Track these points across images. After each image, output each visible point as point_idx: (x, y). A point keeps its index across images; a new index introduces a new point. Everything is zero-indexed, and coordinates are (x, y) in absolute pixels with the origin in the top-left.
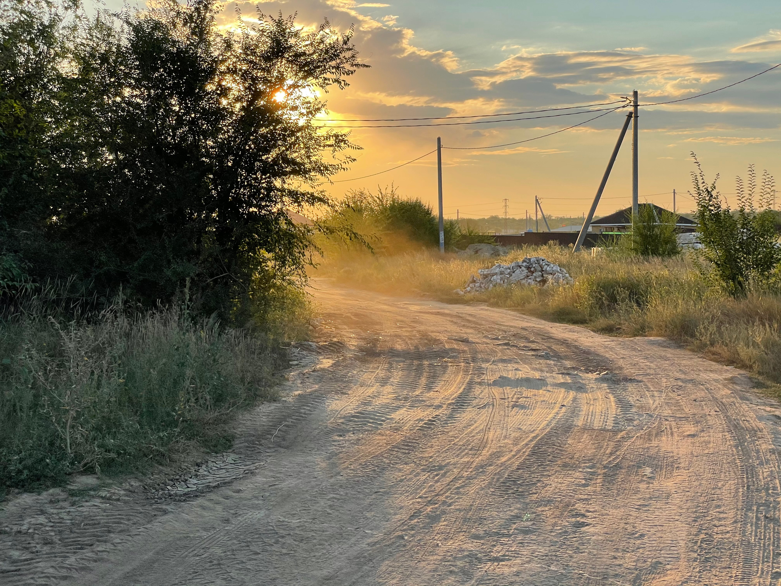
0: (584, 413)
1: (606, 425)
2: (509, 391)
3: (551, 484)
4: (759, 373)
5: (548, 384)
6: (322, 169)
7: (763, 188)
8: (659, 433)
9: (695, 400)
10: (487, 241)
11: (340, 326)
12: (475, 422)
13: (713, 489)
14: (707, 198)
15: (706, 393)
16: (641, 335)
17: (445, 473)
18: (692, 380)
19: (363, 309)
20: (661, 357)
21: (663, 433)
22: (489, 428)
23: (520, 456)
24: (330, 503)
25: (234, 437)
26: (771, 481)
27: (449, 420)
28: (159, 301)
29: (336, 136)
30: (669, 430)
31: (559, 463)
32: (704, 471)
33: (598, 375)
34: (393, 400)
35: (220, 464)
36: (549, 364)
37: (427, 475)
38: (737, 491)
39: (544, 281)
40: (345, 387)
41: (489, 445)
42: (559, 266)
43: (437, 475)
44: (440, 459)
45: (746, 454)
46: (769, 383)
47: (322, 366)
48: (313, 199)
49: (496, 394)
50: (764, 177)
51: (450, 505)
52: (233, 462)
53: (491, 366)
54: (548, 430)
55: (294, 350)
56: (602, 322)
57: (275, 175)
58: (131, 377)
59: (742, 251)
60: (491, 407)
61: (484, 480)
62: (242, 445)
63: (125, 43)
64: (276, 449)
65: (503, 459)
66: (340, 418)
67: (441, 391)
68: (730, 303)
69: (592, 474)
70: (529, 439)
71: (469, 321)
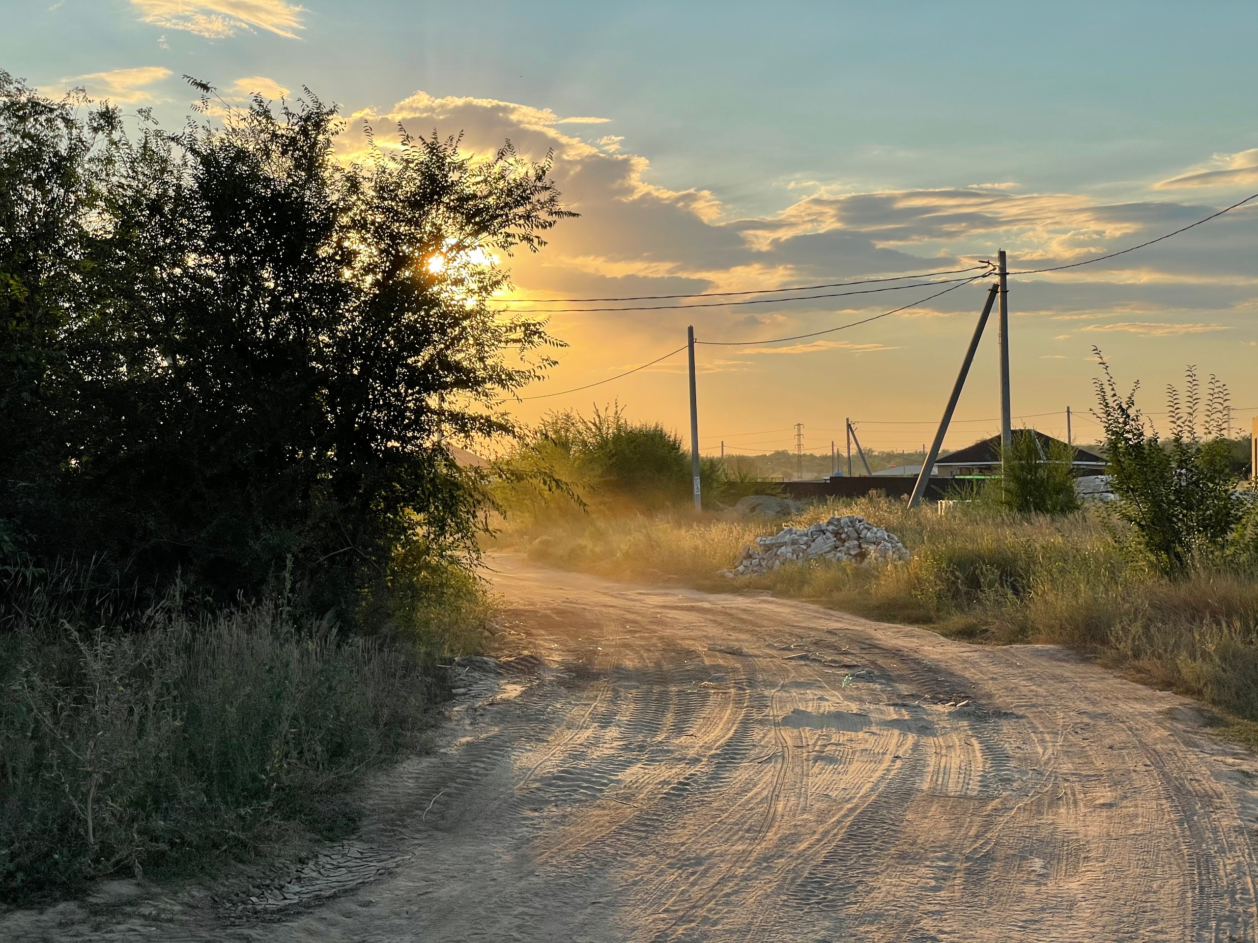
0: (931, 769)
1: (967, 789)
2: (809, 735)
3: (879, 888)
4: (1214, 702)
5: (872, 723)
6: (504, 378)
7: (1210, 403)
8: (1055, 801)
9: (1111, 748)
10: (769, 492)
11: (534, 631)
12: (755, 785)
13: (1145, 892)
14: (1121, 420)
15: (1128, 736)
16: (1021, 642)
17: (706, 871)
18: (1105, 714)
19: (571, 602)
20: (1054, 677)
21: (1061, 802)
22: (778, 796)
23: (829, 842)
24: (518, 922)
25: (361, 815)
26: (1238, 878)
27: (712, 783)
28: (240, 592)
29: (527, 326)
30: (1070, 796)
31: (892, 851)
32: (1129, 863)
33: (953, 708)
34: (621, 750)
35: (337, 859)
36: (873, 690)
37: (676, 874)
38: (1183, 897)
39: (862, 555)
40: (542, 729)
41: (777, 824)
42: (886, 530)
43: (693, 874)
44: (698, 846)
45: (1197, 835)
46: (1230, 718)
47: (504, 696)
48: (488, 426)
49: (788, 739)
50: (1211, 386)
51: (715, 924)
52: (359, 856)
53: (779, 694)
54: (873, 798)
55: (459, 670)
56: (958, 620)
57: (429, 388)
58: (193, 717)
59: (1180, 504)
60: (780, 760)
61: (770, 882)
62: (373, 827)
63: (188, 182)
64: (430, 833)
65: (802, 847)
66: (535, 780)
67: (699, 735)
68: (1163, 588)
69: (949, 869)
70: (842, 812)
71: (743, 621)
